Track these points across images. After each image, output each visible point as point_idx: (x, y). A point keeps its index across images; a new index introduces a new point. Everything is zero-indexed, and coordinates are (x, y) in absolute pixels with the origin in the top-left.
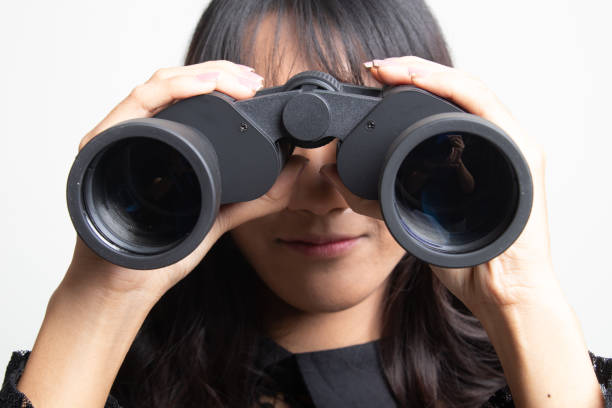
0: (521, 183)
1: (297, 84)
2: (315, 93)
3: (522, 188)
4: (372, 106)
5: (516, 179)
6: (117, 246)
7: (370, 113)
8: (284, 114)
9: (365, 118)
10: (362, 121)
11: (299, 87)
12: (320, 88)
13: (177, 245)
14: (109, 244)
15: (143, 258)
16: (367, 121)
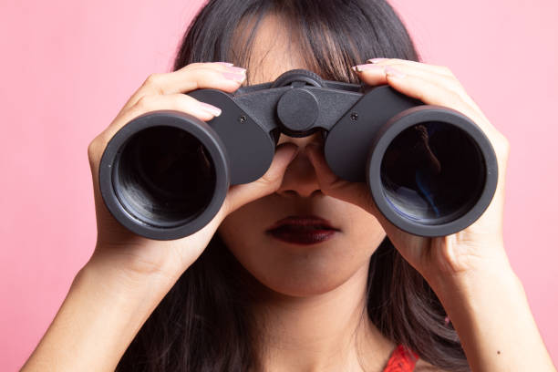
0: (488, 164)
1: (289, 81)
2: (306, 89)
3: (489, 169)
4: (355, 100)
5: (484, 161)
6: (140, 220)
7: (354, 106)
8: (279, 107)
9: (349, 110)
10: (347, 113)
11: (289, 84)
12: (308, 84)
13: (193, 219)
14: (133, 219)
15: (162, 230)
16: (350, 113)
